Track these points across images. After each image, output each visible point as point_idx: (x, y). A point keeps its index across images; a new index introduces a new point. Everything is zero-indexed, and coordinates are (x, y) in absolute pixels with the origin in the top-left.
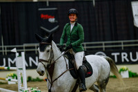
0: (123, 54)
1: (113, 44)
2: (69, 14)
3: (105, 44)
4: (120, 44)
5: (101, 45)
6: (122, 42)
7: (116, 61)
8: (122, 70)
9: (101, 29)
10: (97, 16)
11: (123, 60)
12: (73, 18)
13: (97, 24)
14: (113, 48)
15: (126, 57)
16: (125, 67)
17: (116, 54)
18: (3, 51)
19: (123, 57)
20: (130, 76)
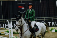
0: (52, 22)
1: (48, 18)
2: (29, 5)
3: (45, 18)
4: (51, 18)
5: (44, 18)
6: (52, 17)
7: (50, 25)
8: (52, 29)
9: (43, 12)
10: (41, 7)
11: (52, 25)
12: (30, 7)
13: (42, 10)
14: (48, 20)
15: (54, 24)
16: (53, 28)
17: (49, 23)
18: (3, 21)
19: (52, 24)
20: (55, 32)
